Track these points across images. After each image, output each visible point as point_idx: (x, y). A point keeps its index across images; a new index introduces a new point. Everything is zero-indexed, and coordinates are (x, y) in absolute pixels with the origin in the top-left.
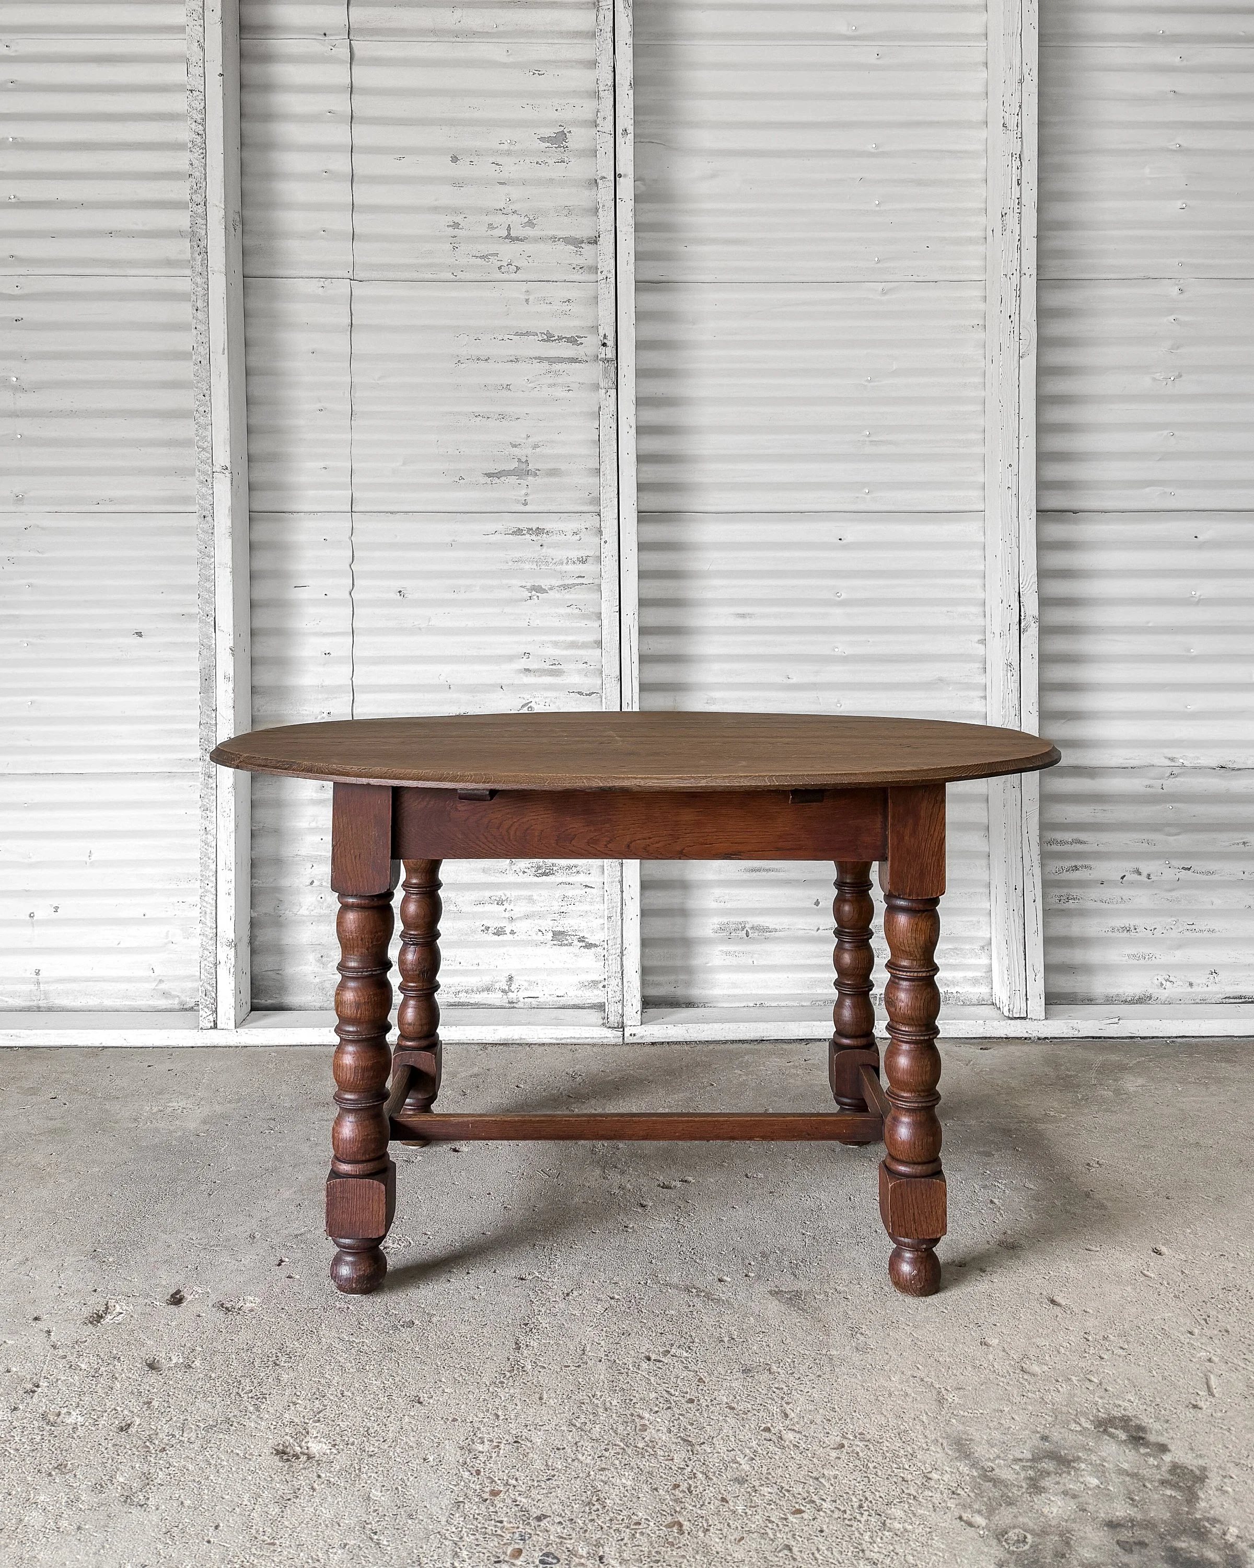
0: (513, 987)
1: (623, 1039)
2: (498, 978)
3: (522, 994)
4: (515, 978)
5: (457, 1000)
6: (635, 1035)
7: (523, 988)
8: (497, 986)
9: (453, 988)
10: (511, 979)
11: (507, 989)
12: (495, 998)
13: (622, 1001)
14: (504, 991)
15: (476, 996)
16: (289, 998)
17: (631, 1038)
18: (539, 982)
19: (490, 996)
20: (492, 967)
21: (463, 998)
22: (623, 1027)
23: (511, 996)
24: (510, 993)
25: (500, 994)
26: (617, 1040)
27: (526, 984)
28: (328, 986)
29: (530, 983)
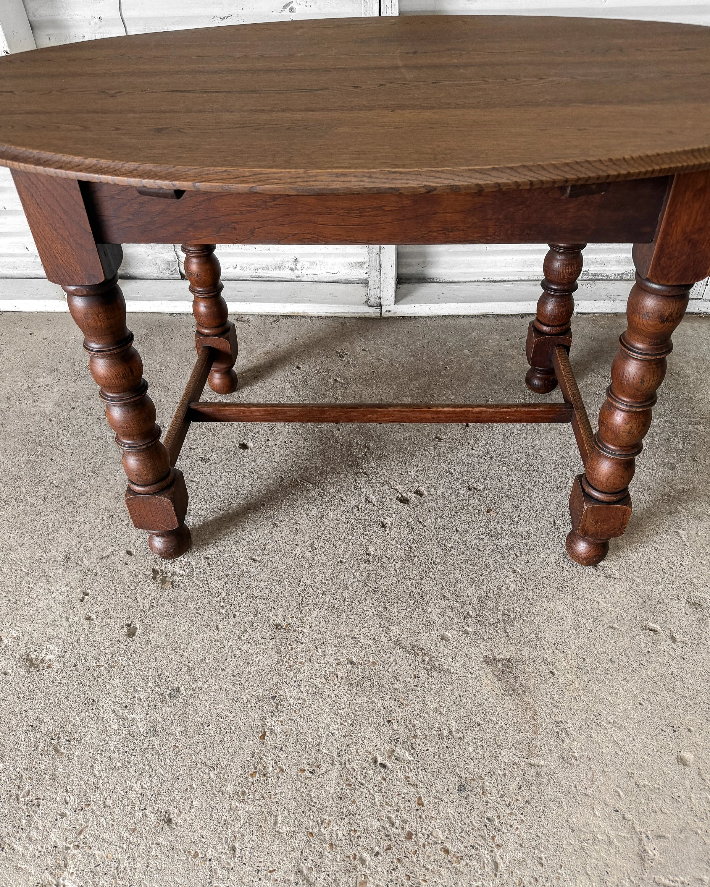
0: (299, 266)
1: (381, 314)
2: (286, 259)
3: (305, 272)
4: (299, 259)
5: (257, 274)
6: (389, 311)
7: (306, 267)
8: (286, 265)
9: (253, 266)
10: (296, 260)
11: (294, 267)
12: (286, 274)
13: (380, 288)
14: (291, 269)
15: (271, 272)
16: (132, 270)
17: (387, 313)
18: (318, 262)
19: (281, 272)
20: (280, 252)
21: (261, 273)
22: (381, 306)
23: (298, 273)
24: (296, 271)
25: (290, 272)
26: (376, 315)
27: (308, 264)
28: (159, 261)
29: (312, 263)
